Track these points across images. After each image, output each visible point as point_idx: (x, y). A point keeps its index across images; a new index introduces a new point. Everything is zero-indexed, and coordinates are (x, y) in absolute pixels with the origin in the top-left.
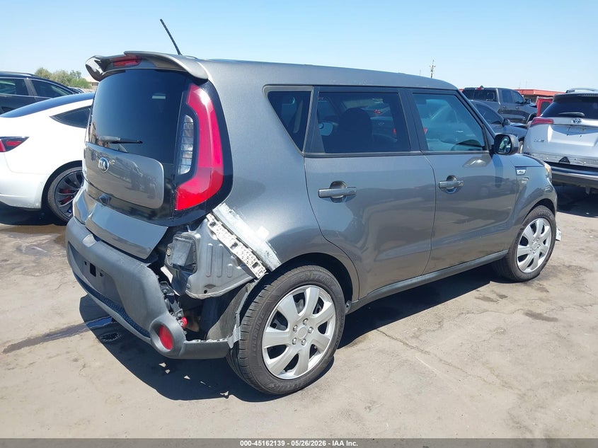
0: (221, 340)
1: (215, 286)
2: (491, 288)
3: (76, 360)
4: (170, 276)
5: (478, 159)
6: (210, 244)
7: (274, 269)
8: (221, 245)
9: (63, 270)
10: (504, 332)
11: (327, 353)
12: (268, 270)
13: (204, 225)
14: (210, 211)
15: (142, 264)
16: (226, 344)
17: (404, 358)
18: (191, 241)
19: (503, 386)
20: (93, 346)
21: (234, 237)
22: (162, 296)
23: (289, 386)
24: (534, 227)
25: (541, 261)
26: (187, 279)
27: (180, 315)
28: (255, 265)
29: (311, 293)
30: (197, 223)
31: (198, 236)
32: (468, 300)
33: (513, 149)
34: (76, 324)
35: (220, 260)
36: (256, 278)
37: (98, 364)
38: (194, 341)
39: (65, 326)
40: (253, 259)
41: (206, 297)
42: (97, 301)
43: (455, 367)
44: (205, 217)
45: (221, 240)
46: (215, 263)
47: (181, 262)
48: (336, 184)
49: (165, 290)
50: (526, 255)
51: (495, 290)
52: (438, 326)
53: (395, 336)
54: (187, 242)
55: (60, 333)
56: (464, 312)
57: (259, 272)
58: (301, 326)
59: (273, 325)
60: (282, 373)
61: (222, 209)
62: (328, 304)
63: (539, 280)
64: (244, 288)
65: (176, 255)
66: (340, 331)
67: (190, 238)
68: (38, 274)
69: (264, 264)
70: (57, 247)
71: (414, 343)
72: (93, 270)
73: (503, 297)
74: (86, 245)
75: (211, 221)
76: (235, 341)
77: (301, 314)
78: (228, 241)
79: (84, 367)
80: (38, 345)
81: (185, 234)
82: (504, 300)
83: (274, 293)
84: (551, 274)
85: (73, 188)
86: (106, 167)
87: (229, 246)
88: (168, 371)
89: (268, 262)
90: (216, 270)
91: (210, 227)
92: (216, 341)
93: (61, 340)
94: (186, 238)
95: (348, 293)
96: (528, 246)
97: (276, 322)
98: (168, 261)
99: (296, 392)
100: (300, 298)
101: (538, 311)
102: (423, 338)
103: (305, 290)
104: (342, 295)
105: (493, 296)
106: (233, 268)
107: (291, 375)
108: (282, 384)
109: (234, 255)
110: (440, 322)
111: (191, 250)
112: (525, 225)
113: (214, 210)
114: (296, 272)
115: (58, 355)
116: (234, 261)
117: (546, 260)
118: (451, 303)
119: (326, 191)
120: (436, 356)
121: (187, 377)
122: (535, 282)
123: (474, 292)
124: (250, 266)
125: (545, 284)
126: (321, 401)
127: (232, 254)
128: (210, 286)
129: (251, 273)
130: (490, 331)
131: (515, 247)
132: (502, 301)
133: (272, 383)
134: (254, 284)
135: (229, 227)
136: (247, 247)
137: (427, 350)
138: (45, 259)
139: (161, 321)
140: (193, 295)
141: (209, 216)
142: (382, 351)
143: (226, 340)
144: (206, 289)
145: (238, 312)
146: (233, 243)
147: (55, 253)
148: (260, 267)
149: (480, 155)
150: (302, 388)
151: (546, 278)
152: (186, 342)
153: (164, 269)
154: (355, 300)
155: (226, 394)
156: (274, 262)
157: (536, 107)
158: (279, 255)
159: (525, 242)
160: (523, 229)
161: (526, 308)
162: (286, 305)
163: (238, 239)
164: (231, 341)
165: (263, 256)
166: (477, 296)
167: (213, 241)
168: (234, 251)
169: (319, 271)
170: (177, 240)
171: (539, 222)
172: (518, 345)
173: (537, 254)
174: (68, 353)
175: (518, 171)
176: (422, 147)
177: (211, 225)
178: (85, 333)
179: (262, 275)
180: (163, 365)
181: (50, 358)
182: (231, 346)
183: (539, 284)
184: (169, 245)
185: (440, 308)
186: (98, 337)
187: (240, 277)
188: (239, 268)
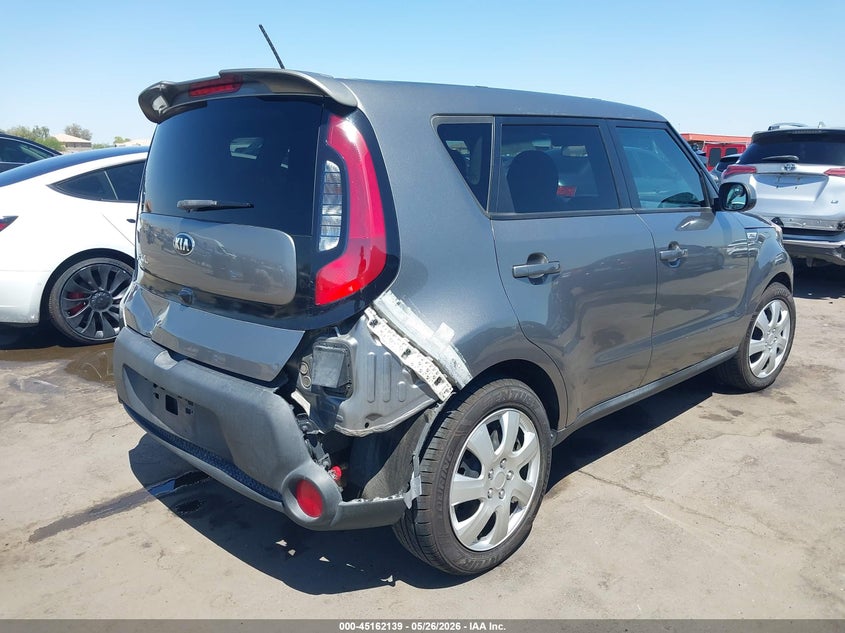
0: (394, 497)
1: (380, 416)
2: (716, 402)
3: (147, 545)
4: (307, 406)
5: (693, 218)
6: (371, 353)
7: (463, 386)
8: (387, 353)
9: (90, 412)
10: (755, 463)
11: (530, 508)
12: (455, 387)
13: (361, 325)
14: (369, 303)
15: (265, 389)
16: (402, 502)
17: (631, 509)
18: (343, 350)
19: (781, 538)
20: (167, 522)
21: (405, 340)
22: (301, 435)
23: (485, 561)
24: (768, 313)
25: (778, 360)
26: (337, 408)
27: (326, 463)
28: (438, 381)
29: (508, 419)
30: (350, 323)
31: (353, 341)
32: (690, 419)
33: (750, 202)
34: (133, 490)
35: (387, 377)
36: (440, 401)
37: (182, 548)
38: (354, 502)
39: (116, 495)
40: (435, 373)
41: (368, 433)
42: (180, 452)
43: (704, 516)
44: (362, 313)
45: (387, 345)
46: (380, 382)
47: (331, 382)
48: (534, 258)
49: (305, 427)
50: (760, 353)
51: (723, 404)
52: (662, 460)
53: (608, 478)
54: (336, 351)
55: (111, 506)
56: (691, 437)
57: (444, 391)
58: (498, 470)
59: (461, 471)
60: (475, 543)
61: (387, 300)
62: (530, 437)
63: (778, 387)
64: (422, 417)
65: (321, 372)
66: (546, 474)
67: (342, 345)
68: (53, 420)
69: (451, 380)
70: (72, 379)
71: (635, 485)
72: (171, 405)
73: (737, 413)
74: (162, 367)
75: (372, 318)
76: (413, 498)
77: (499, 451)
78: (397, 346)
79: (162, 554)
80: (81, 527)
81: (332, 339)
82: (739, 417)
83: (463, 422)
84: (791, 379)
85: (86, 291)
86: (190, 248)
87: (399, 354)
88: (292, 552)
89: (455, 376)
90: (382, 392)
91: (369, 326)
92: (386, 499)
93: (116, 516)
94: (334, 345)
95: (554, 418)
96: (763, 339)
97: (464, 466)
98: (302, 382)
99: (492, 569)
100: (495, 428)
101: (792, 430)
102: (647, 477)
103: (500, 415)
104: (547, 422)
105: (723, 413)
106: (406, 388)
107: (485, 544)
108: (475, 559)
109: (408, 368)
110: (663, 454)
111: (344, 363)
112: (759, 311)
113: (376, 302)
114: (490, 390)
115: (117, 539)
116: (406, 376)
117: (785, 359)
118: (669, 426)
119: (524, 268)
120: (672, 501)
121: (323, 559)
122: (773, 390)
123: (694, 409)
124: (431, 383)
125: (787, 392)
126: (532, 580)
127: (404, 366)
128: (373, 416)
129: (431, 393)
130: (736, 462)
131: (746, 343)
132: (738, 419)
133: (463, 557)
134: (437, 410)
135: (398, 325)
136: (424, 353)
137: (658, 494)
138: (58, 397)
139: (303, 474)
140: (349, 431)
141: (369, 311)
142: (596, 501)
143: (401, 497)
144: (368, 421)
145: (416, 452)
146: (404, 350)
147: (72, 388)
148: (444, 384)
149: (699, 214)
150: (499, 564)
151: (786, 384)
152: (343, 503)
153: (296, 396)
154: (561, 429)
155: (390, 579)
156: (464, 376)
157: (704, 155)
158: (470, 365)
159: (758, 334)
160: (755, 317)
161: (775, 427)
162: (478, 440)
163: (412, 343)
164: (408, 498)
165: (448, 367)
166: (702, 414)
167: (375, 348)
168: (406, 361)
169: (519, 387)
170: (320, 349)
171: (775, 305)
172: (783, 480)
173: (773, 351)
174: (131, 535)
175: (749, 234)
176: (634, 203)
177: (371, 324)
178: (149, 504)
179: (448, 395)
180: (283, 543)
181: (105, 544)
182: (409, 506)
183: (779, 393)
184: (304, 359)
185: (656, 435)
186: (170, 508)
187: (415, 401)
188: (415, 386)
